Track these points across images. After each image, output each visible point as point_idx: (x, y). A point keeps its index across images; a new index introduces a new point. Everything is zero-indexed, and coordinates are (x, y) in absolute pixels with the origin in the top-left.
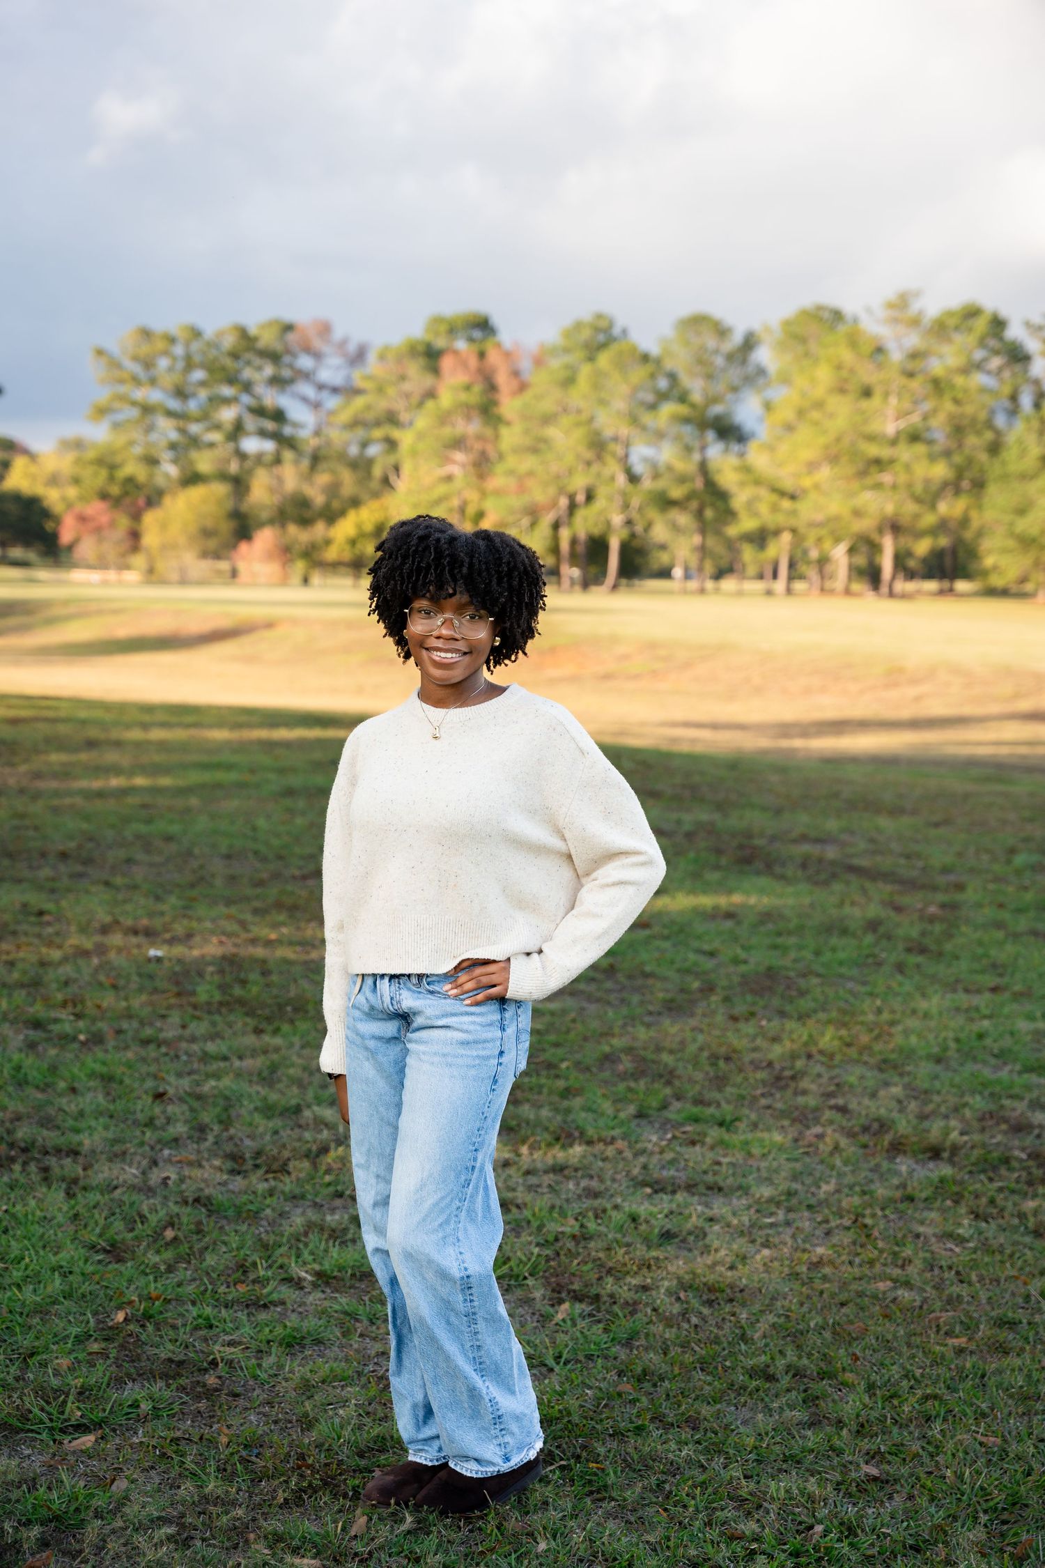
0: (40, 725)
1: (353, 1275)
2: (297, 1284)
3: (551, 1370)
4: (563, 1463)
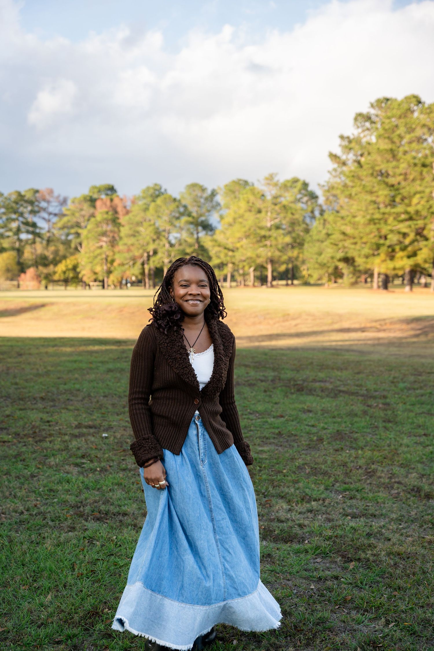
3: (361, 588)
4: (394, 624)
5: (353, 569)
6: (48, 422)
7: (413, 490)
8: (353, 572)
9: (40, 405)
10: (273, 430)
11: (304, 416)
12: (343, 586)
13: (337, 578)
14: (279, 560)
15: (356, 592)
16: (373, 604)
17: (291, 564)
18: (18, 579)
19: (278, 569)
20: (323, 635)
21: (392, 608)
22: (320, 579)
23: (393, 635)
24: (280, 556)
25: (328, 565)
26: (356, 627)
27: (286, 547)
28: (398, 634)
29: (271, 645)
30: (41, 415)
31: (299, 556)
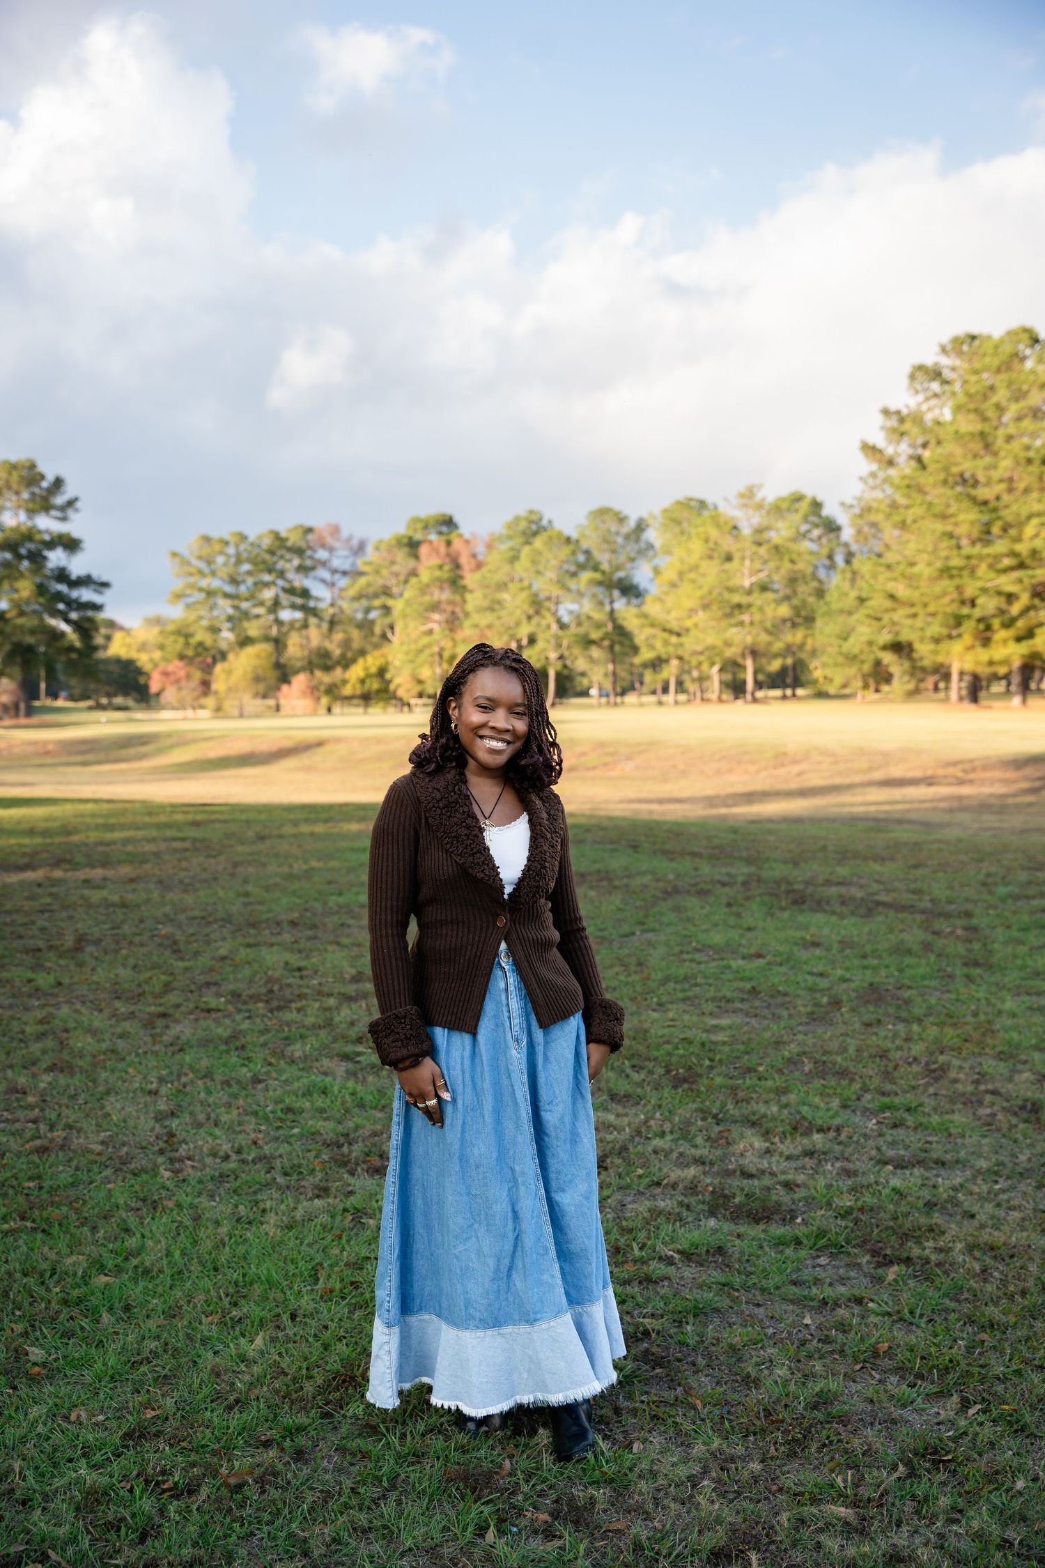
0: (217, 826)
1: (708, 1251)
2: (669, 1261)
3: (911, 1324)
4: (978, 1407)
5: (896, 1281)
6: (300, 969)
7: (1023, 1108)
8: (895, 1288)
9: (287, 937)
10: (741, 984)
11: (804, 955)
12: (873, 1319)
13: (859, 1301)
14: (740, 1261)
15: (899, 1333)
16: (936, 1362)
17: (764, 1270)
18: (200, 1299)
19: (737, 1280)
20: (825, 1433)
21: (976, 1370)
22: (824, 1303)
23: (977, 1434)
24: (742, 1253)
25: (841, 1271)
26: (897, 1413)
27: (756, 1231)
28: (987, 1432)
29: (712, 1454)
30: (287, 956)
31: (782, 1252)
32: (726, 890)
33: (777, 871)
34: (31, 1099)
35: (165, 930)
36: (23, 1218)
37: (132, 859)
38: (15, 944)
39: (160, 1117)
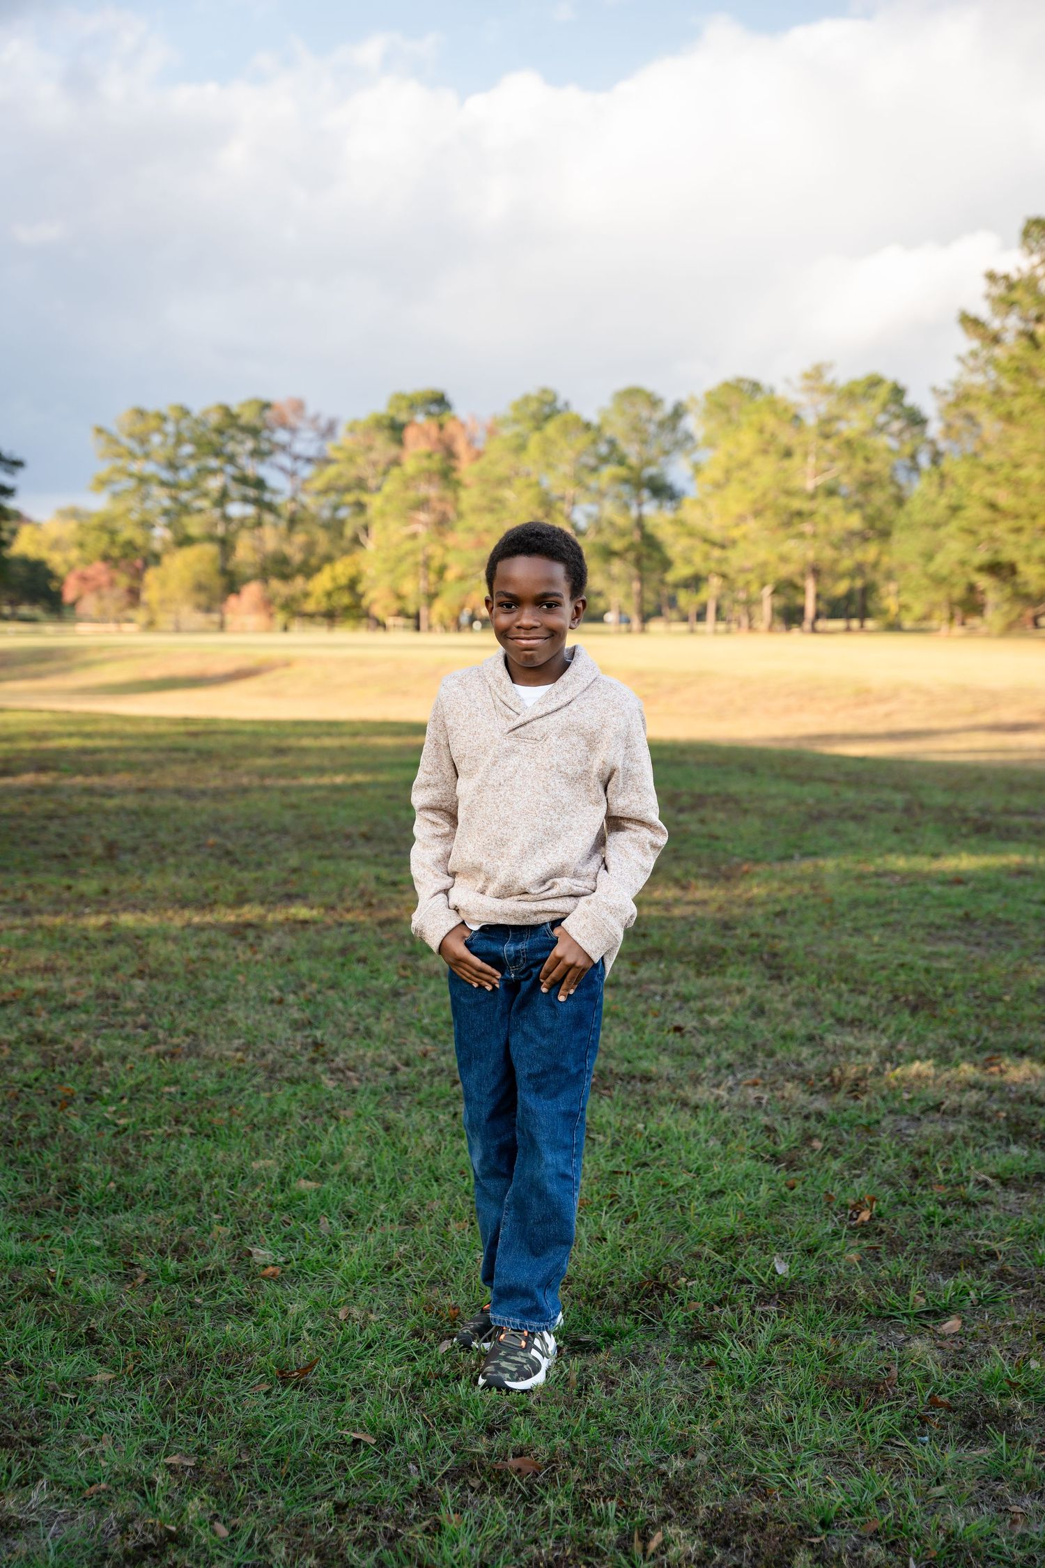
1: (1025, 1177)
32: (886, 816)
33: (940, 798)
34: (129, 1005)
35: (212, 839)
36: (178, 1121)
37: (130, 767)
38: (33, 850)
39: (297, 1026)
